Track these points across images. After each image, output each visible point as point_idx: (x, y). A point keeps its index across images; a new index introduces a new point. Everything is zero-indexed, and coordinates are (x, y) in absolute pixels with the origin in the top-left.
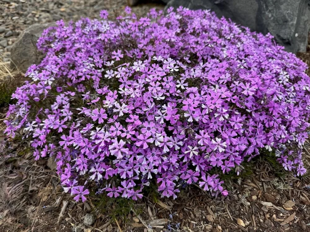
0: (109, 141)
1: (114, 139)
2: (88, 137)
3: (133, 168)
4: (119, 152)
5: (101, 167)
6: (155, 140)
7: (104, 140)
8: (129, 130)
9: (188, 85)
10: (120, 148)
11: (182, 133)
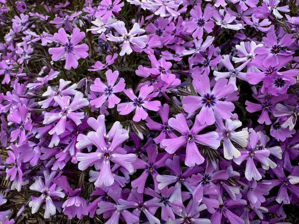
0: (78, 123)
1: (96, 117)
3: (140, 206)
4: (104, 162)
5: (57, 186)
6: (225, 140)
7: (67, 115)
8: (144, 98)
9: (289, 11)
10: (110, 149)
11: (288, 126)
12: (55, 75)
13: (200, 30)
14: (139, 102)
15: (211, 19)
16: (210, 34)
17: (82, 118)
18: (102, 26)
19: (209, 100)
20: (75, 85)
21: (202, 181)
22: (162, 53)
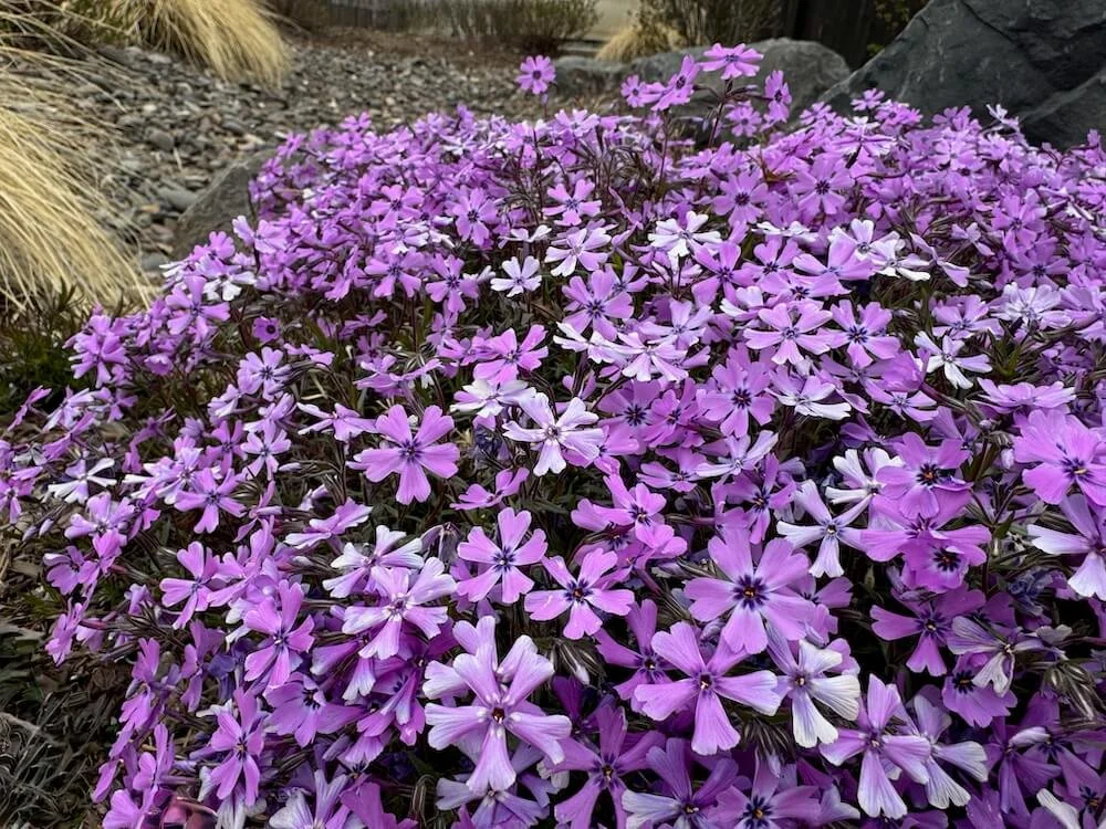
0: (432, 632)
1: (474, 621)
2: (314, 578)
4: (492, 732)
5: (351, 813)
6: (795, 696)
7: (405, 614)
8: (592, 581)
9: (989, 369)
10: (507, 699)
11: (991, 682)
12: (358, 514)
13: (739, 414)
14: (580, 591)
15: (767, 390)
16: (767, 427)
17: (441, 622)
18: (490, 398)
19: (751, 592)
20: (416, 543)
21: (746, 815)
22: (644, 467)
